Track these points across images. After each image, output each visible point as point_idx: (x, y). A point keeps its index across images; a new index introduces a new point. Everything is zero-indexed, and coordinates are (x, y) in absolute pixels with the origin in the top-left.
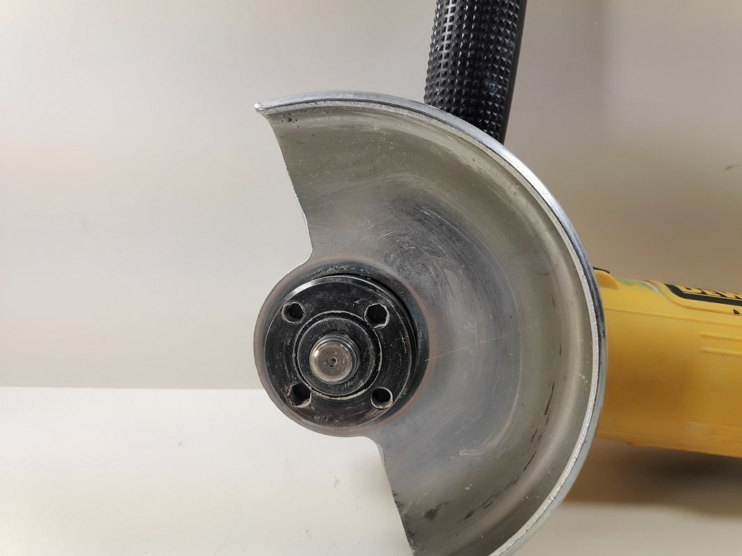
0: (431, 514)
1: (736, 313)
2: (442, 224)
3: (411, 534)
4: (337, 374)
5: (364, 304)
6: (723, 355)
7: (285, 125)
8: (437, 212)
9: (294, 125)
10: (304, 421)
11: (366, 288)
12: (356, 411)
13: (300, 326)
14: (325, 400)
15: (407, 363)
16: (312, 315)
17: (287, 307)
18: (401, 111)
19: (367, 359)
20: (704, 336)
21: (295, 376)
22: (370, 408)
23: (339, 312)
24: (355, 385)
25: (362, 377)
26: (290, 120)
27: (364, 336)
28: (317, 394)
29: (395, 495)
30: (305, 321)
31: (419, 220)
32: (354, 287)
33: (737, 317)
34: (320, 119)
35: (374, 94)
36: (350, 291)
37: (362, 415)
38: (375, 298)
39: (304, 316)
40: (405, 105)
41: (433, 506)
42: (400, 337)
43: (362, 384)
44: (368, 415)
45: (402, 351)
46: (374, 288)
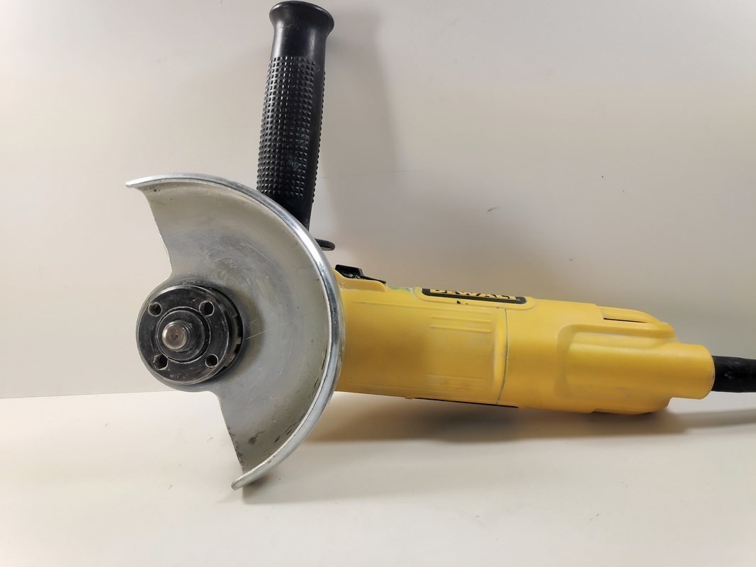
0: (252, 440)
1: (458, 302)
2: (253, 251)
3: (239, 455)
4: (178, 344)
5: (199, 302)
6: (444, 329)
7: (152, 193)
8: (249, 243)
9: (159, 193)
10: (165, 378)
11: (199, 291)
12: (196, 370)
13: (159, 317)
14: (177, 364)
15: (226, 338)
16: (167, 311)
17: (151, 306)
18: (210, 184)
19: (200, 336)
20: (434, 318)
21: (157, 349)
22: (204, 368)
23: (183, 307)
24: (194, 352)
25: (197, 347)
26: (155, 191)
27: (198, 321)
28: (172, 361)
29: (228, 429)
30: (162, 314)
31: (238, 249)
32: (192, 291)
33: (458, 305)
34: (174, 189)
35: (194, 174)
36: (189, 293)
37: (200, 373)
38: (205, 298)
39: (162, 311)
40: (212, 180)
41: (253, 434)
42: (221, 321)
43: (198, 352)
44: (203, 372)
45: (223, 330)
46: (205, 291)
